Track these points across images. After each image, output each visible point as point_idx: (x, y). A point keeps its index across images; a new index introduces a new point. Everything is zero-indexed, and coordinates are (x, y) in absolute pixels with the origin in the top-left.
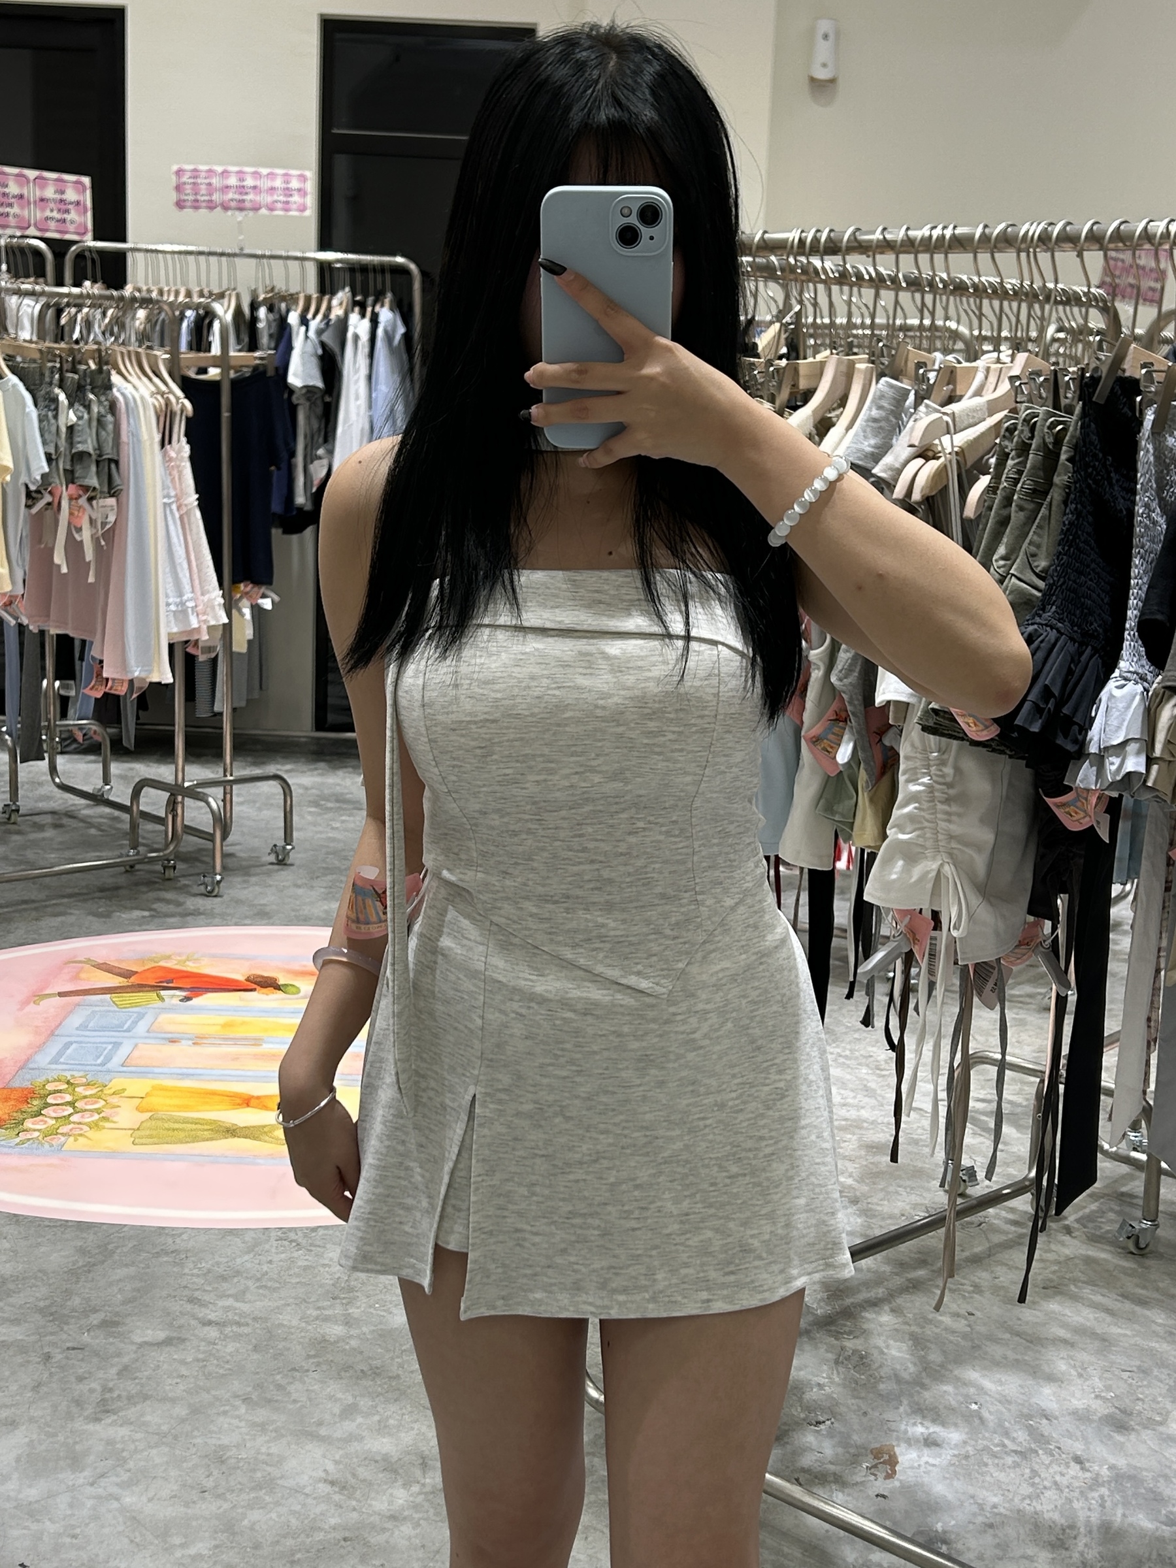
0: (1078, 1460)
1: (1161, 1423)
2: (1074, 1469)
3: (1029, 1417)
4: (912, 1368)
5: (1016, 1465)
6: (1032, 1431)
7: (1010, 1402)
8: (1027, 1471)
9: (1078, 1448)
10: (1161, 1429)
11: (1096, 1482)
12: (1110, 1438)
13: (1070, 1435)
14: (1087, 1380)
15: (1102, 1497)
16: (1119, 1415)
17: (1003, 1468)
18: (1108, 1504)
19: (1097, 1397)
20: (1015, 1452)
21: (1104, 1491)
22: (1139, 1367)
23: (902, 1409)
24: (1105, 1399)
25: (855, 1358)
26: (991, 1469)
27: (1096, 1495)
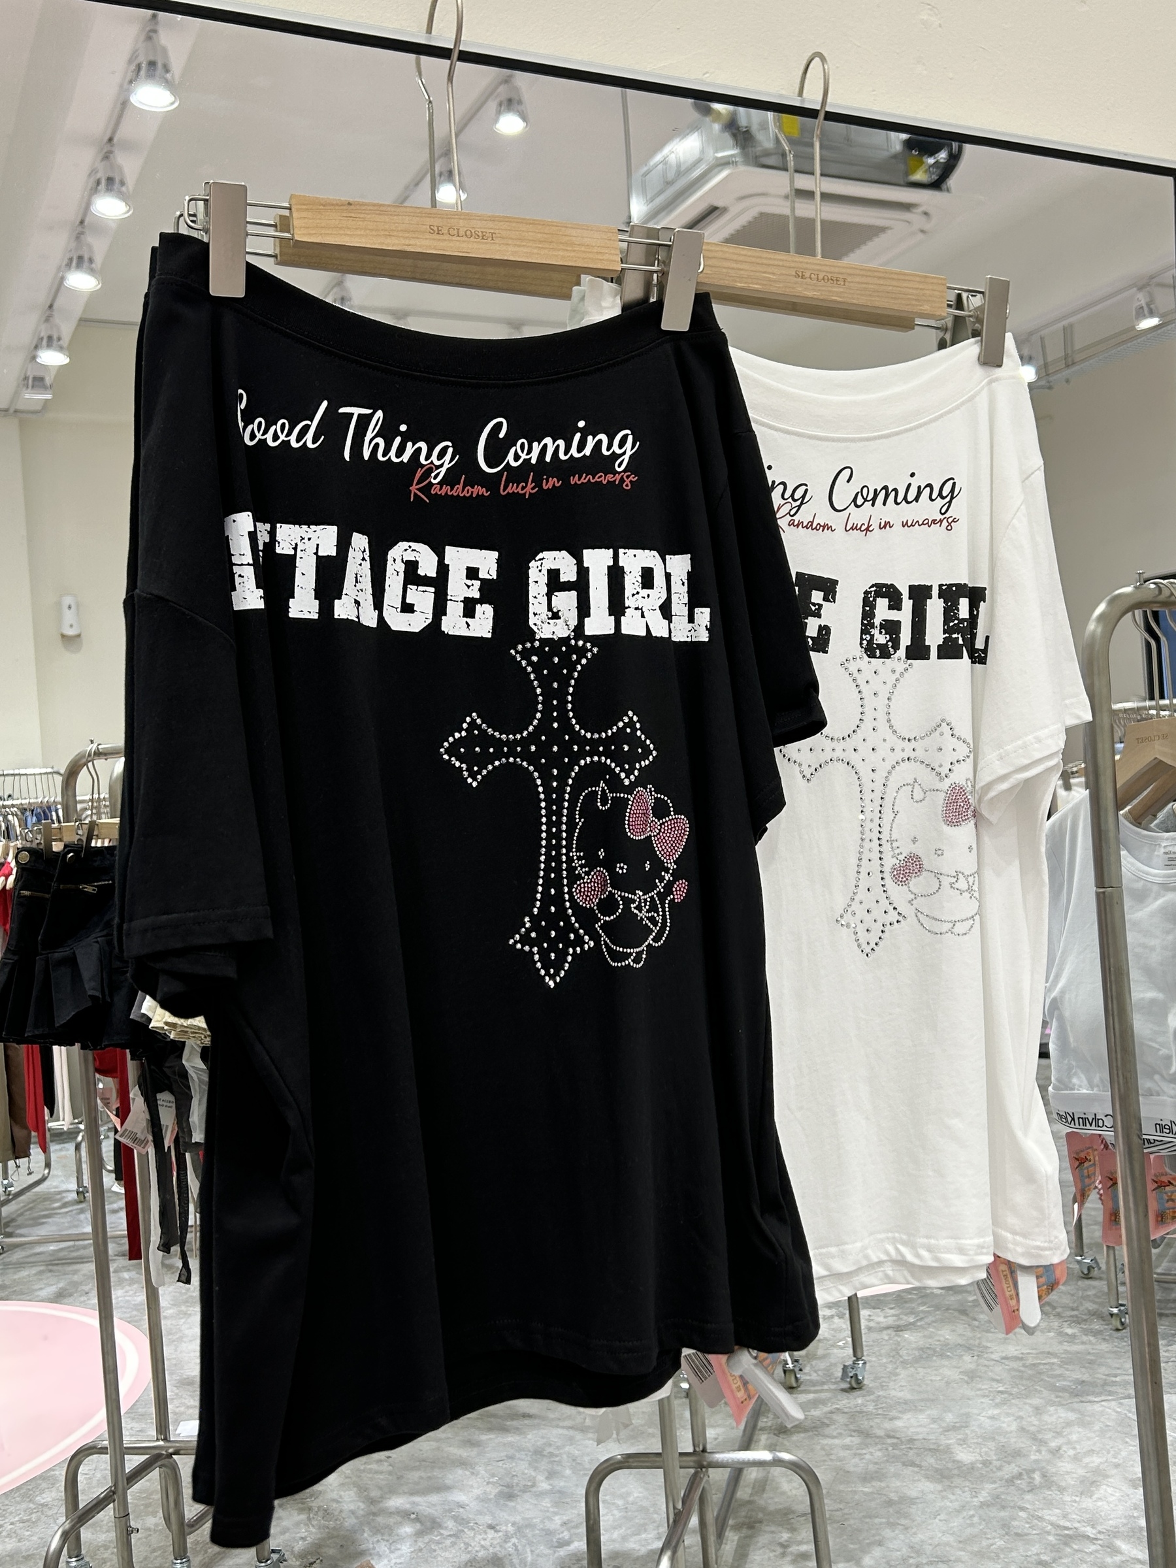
0: (491, 1527)
1: (532, 1486)
2: (491, 1534)
3: (451, 1510)
4: (362, 1506)
5: (453, 1544)
6: (456, 1519)
7: (434, 1505)
8: (462, 1545)
9: (488, 1519)
10: (534, 1489)
11: (507, 1538)
12: (506, 1505)
13: (480, 1513)
14: (477, 1475)
15: (514, 1544)
16: (506, 1490)
17: (445, 1549)
18: (520, 1547)
19: (488, 1483)
20: (450, 1536)
21: (514, 1540)
22: (507, 1456)
23: (366, 1535)
24: (493, 1483)
25: (321, 1513)
26: (439, 1552)
27: (510, 1544)
